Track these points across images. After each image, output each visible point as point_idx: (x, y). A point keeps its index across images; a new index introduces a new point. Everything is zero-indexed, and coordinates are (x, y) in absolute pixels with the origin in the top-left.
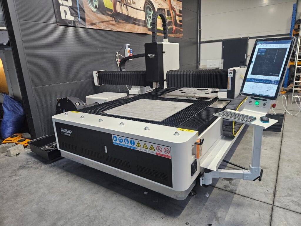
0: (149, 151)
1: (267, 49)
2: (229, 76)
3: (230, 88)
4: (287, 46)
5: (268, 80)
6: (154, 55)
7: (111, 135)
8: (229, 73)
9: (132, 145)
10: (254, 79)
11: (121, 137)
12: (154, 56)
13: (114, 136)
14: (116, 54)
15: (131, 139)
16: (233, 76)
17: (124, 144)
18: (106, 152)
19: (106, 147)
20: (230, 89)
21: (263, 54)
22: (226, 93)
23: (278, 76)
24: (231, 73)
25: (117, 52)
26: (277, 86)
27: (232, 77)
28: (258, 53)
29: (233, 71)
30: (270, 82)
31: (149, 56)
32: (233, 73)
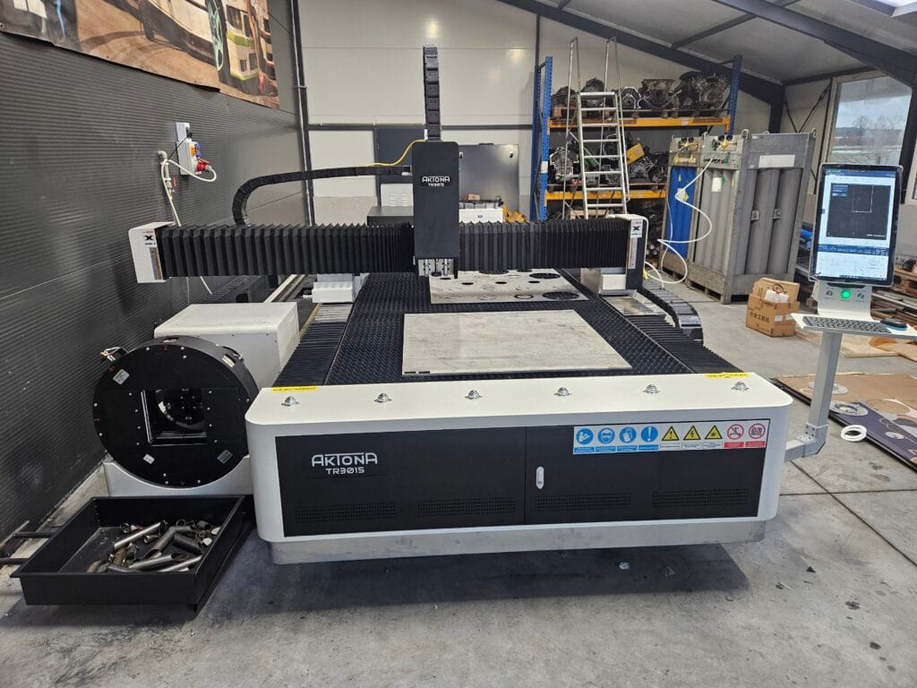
0: (702, 445)
1: (850, 186)
2: (632, 237)
3: (634, 263)
4: (890, 182)
5: (868, 248)
6: (445, 179)
7: (571, 428)
8: (632, 229)
9: (647, 441)
10: (836, 246)
11: (609, 427)
12: (446, 183)
13: (582, 431)
14: (160, 158)
15: (646, 426)
16: (641, 236)
17: (617, 445)
18: (540, 486)
19: (540, 471)
20: (634, 267)
21: (844, 195)
22: (623, 278)
23: (885, 239)
24: (636, 228)
25: (164, 154)
26: (887, 258)
27: (639, 239)
28: (832, 193)
29: (641, 225)
30: (872, 251)
31: (428, 180)
32: (641, 229)
